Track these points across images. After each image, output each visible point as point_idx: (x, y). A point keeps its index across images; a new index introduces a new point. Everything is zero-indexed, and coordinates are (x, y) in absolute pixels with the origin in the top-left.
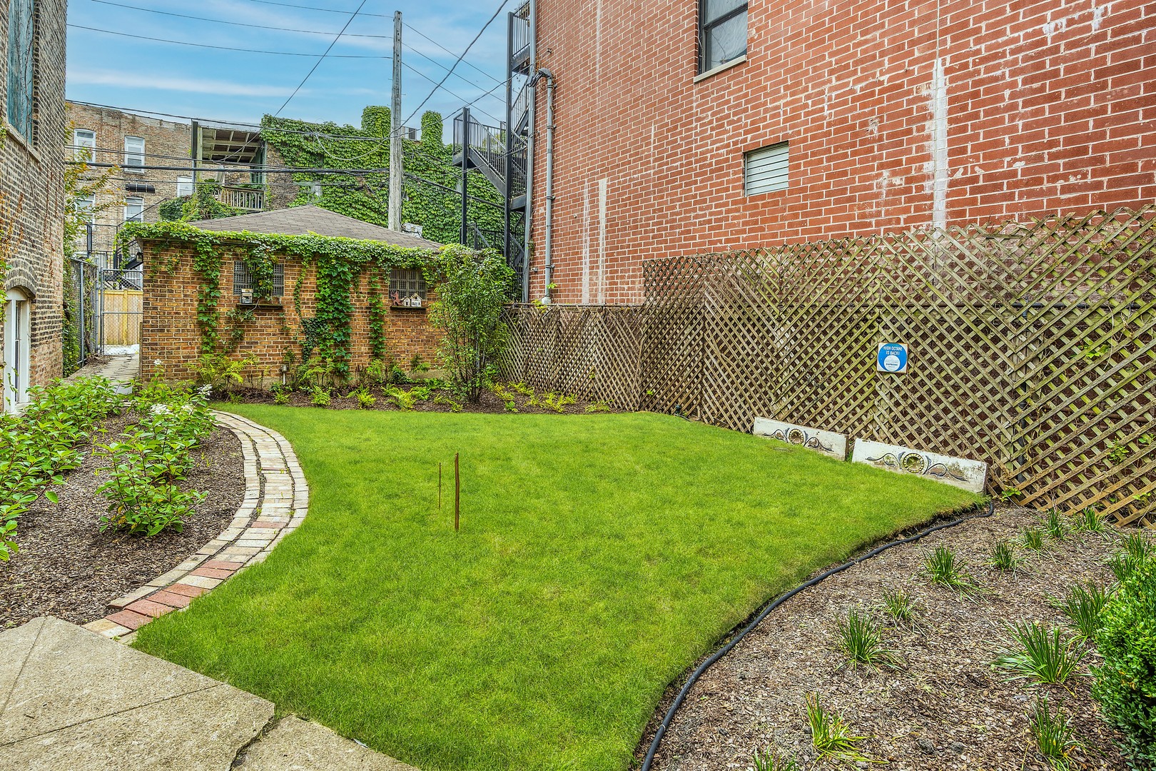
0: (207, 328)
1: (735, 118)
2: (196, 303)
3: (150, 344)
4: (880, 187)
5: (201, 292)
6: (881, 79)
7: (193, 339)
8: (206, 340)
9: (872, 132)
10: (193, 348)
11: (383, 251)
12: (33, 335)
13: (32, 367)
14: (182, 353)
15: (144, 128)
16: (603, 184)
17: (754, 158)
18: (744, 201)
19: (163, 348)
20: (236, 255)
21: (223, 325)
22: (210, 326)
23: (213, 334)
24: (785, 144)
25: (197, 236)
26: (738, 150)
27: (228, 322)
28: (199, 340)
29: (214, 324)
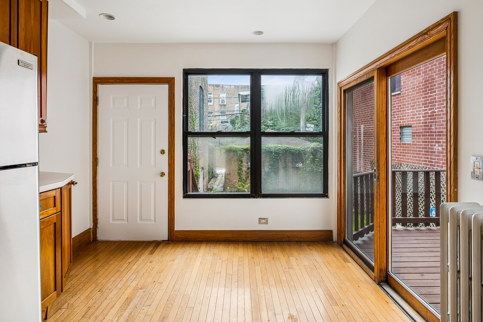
0: (240, 174)
1: (398, 113)
2: (237, 167)
3: (227, 178)
4: (435, 150)
5: (238, 164)
6: (436, 111)
7: (237, 177)
8: (240, 178)
9: (433, 129)
10: (237, 180)
11: (289, 149)
12: (203, 177)
13: (203, 185)
14: (234, 181)
15: (225, 89)
16: (362, 126)
17: (404, 129)
18: (400, 144)
19: (230, 180)
20: (247, 153)
21: (244, 173)
22: (241, 174)
23: (241, 176)
24: (411, 126)
25: (237, 149)
26: (398, 125)
27: (245, 172)
28: (238, 177)
29: (242, 173)
